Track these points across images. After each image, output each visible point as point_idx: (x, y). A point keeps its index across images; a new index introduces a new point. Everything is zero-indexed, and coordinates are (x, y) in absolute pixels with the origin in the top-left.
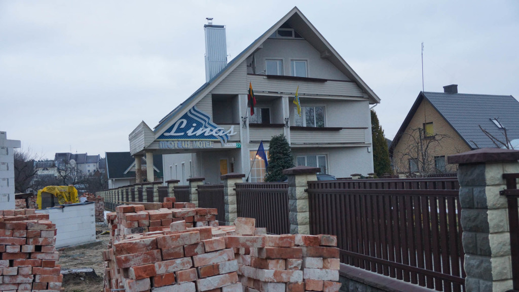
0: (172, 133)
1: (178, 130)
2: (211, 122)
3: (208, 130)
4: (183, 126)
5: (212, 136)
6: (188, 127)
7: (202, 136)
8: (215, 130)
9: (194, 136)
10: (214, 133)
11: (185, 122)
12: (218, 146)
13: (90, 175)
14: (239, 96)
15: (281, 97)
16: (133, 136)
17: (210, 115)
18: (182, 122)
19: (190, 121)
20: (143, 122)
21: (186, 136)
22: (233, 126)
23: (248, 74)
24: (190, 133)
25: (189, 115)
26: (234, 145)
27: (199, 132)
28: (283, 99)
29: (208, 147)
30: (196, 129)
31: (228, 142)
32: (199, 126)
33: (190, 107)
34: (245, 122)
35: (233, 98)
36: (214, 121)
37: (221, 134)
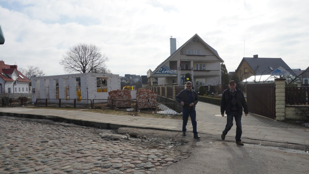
0: (158, 72)
1: (160, 71)
2: (169, 69)
3: (168, 71)
4: (161, 70)
5: (169, 73)
6: (162, 70)
7: (166, 73)
8: (170, 71)
9: (164, 73)
10: (170, 72)
11: (162, 69)
12: (171, 76)
13: (137, 83)
14: (178, 61)
15: (191, 61)
16: (148, 73)
17: (169, 67)
18: (161, 69)
19: (163, 69)
20: (150, 70)
21: (162, 73)
22: (175, 70)
23: (181, 55)
24: (163, 72)
25: (163, 67)
26: (176, 76)
27: (165, 72)
28: (191, 62)
29: (168, 76)
30: (165, 71)
31: (174, 75)
32: (166, 70)
33: (163, 65)
34: (179, 69)
35: (176, 62)
36: (170, 69)
37: (172, 72)
